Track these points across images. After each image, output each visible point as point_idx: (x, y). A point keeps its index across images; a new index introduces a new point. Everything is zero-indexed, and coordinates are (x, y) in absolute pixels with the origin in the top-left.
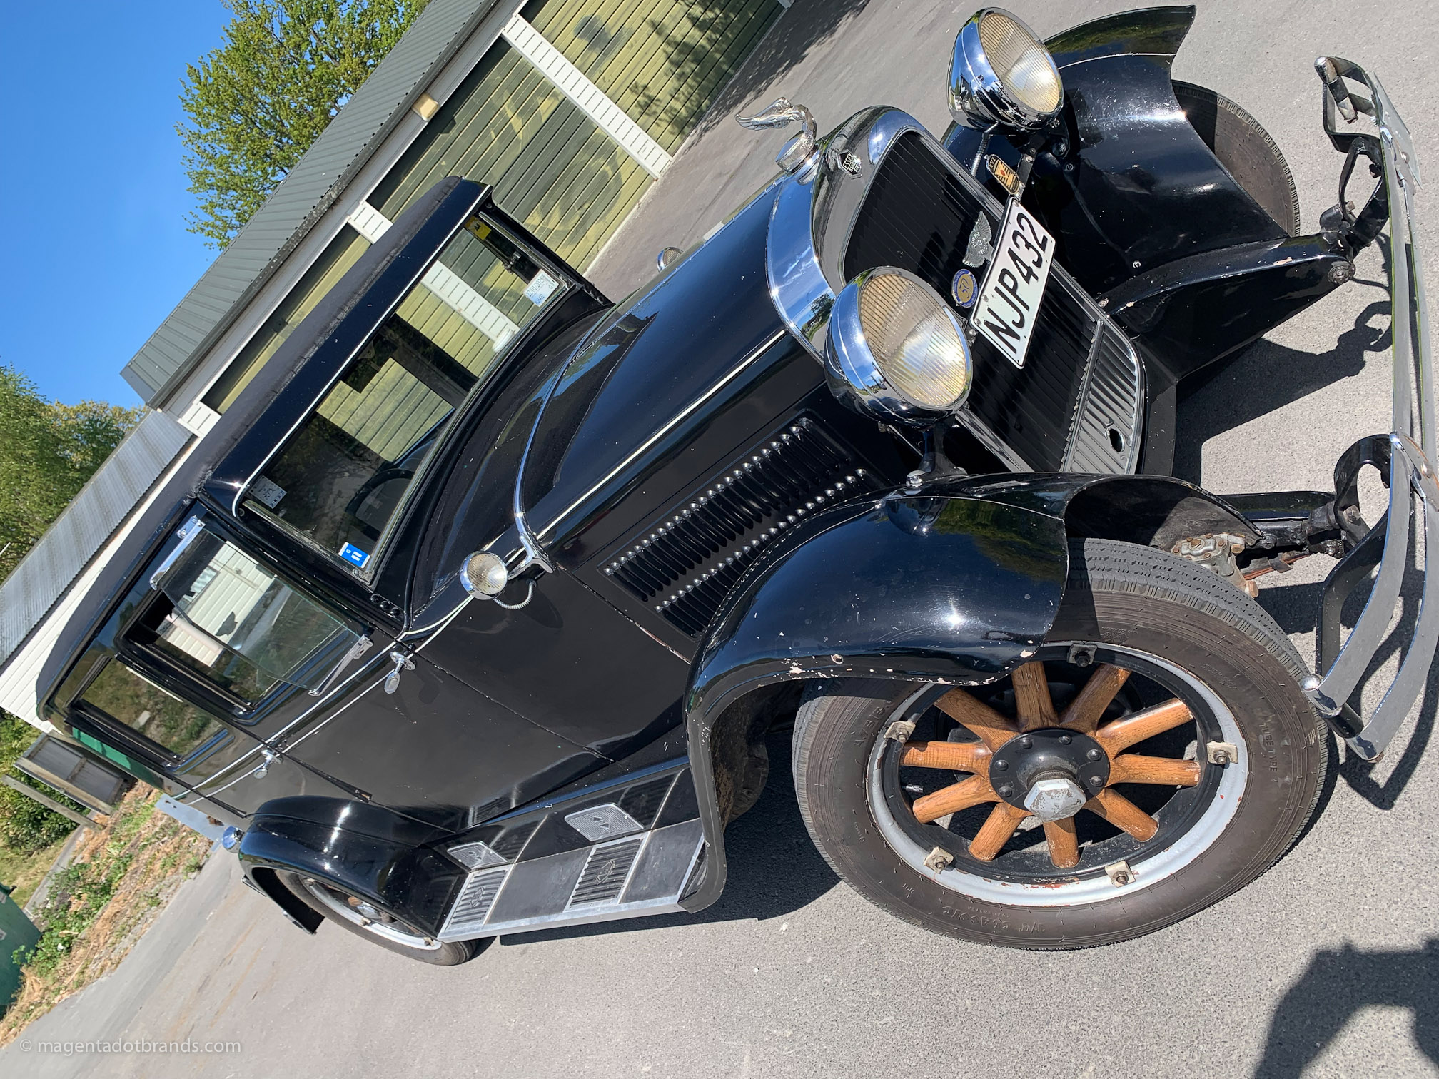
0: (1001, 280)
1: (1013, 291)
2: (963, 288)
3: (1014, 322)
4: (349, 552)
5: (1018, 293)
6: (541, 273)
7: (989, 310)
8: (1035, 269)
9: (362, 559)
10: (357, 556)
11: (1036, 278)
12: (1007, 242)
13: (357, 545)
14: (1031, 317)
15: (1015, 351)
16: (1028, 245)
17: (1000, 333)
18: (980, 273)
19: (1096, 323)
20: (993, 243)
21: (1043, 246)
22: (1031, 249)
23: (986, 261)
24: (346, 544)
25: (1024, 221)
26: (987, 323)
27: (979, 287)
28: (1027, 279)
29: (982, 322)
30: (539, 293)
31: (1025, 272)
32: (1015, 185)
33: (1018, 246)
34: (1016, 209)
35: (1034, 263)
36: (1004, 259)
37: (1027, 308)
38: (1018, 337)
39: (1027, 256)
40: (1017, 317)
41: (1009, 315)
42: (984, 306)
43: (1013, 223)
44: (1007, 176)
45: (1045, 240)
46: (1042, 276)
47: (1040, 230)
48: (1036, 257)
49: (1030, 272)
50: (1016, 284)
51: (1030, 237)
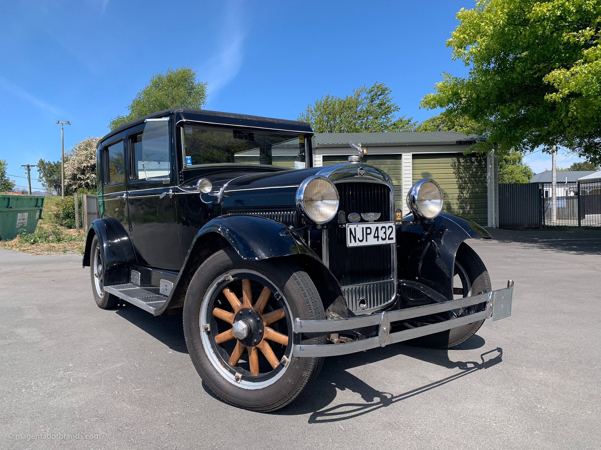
0: (367, 228)
1: (367, 234)
2: (354, 217)
3: (358, 238)
4: (189, 159)
5: (368, 236)
6: (304, 163)
7: (355, 228)
8: (380, 239)
9: (189, 164)
10: (189, 161)
11: (378, 240)
12: (380, 225)
13: (192, 159)
14: (364, 243)
15: (351, 242)
16: (385, 233)
17: (352, 235)
18: (362, 221)
19: (391, 279)
20: (375, 221)
21: (389, 239)
22: (385, 235)
23: (368, 221)
24: (190, 157)
25: (391, 229)
26: (350, 229)
27: (359, 222)
28: (375, 237)
29: (350, 227)
30: (298, 166)
31: (376, 235)
32: (399, 221)
33: (381, 230)
34: (392, 224)
35: (382, 237)
36: (373, 226)
37: (367, 241)
38: (355, 241)
39: (381, 234)
40: (361, 239)
41: (359, 235)
42: (355, 226)
43: (387, 225)
44: (399, 217)
45: (392, 239)
46: (381, 242)
47: (393, 235)
48: (384, 237)
49: (378, 237)
50: (370, 234)
51: (388, 233)
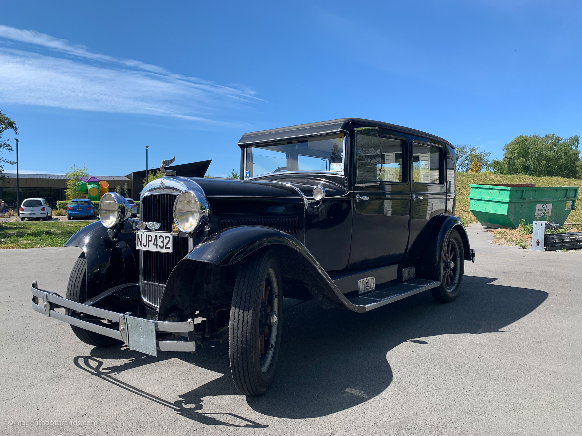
0: (149, 236)
2: (142, 225)
3: (143, 243)
5: (150, 242)
7: (142, 235)
8: (158, 247)
9: (248, 176)
12: (159, 234)
14: (147, 249)
15: (138, 246)
18: (147, 229)
20: (156, 230)
21: (166, 248)
22: (162, 243)
23: (151, 230)
25: (168, 239)
26: (138, 234)
27: (145, 230)
28: (154, 244)
29: (138, 233)
31: (155, 243)
32: (175, 232)
33: (160, 238)
34: (169, 234)
35: (160, 245)
36: (153, 235)
37: (148, 247)
38: (141, 246)
39: (160, 243)
40: (145, 244)
41: (144, 241)
42: (141, 233)
43: (165, 235)
44: (176, 228)
45: (169, 248)
46: (159, 250)
47: (170, 245)
48: (162, 246)
49: (157, 245)
50: (151, 241)
51: (166, 242)
